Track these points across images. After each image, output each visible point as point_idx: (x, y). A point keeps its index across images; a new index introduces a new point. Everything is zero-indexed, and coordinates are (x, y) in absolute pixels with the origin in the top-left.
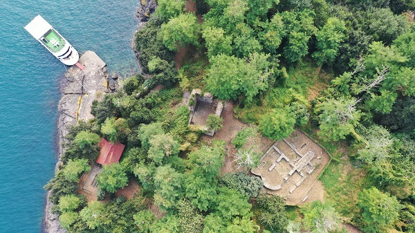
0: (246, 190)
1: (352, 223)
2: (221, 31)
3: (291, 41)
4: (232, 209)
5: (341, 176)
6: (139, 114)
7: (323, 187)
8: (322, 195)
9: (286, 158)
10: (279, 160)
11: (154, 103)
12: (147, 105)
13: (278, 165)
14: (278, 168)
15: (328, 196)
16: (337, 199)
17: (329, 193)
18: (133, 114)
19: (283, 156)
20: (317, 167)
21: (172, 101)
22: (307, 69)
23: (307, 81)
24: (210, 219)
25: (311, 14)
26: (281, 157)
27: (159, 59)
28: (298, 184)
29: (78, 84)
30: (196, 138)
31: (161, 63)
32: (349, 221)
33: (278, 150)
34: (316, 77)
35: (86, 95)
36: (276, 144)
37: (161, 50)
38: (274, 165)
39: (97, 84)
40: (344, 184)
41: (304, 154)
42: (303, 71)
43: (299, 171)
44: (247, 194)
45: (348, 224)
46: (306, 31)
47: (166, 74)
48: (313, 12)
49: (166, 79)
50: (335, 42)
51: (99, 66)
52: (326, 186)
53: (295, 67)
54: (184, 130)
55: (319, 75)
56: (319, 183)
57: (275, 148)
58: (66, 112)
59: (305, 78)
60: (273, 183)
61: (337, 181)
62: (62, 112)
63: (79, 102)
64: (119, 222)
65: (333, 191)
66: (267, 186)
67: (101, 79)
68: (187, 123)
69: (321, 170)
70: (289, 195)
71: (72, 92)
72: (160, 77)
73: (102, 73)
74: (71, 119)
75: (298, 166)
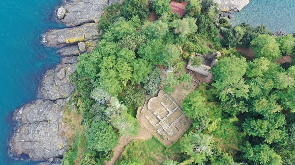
0: (149, 81)
1: (121, 156)
2: (266, 69)
3: (259, 121)
4: (137, 65)
5: (154, 153)
6: (203, 20)
7: (147, 139)
8: (142, 138)
9: (169, 114)
10: (168, 110)
11: (211, 32)
12: (209, 27)
13: (164, 109)
14: (163, 109)
15: (141, 142)
16: (139, 148)
17: (143, 143)
18: (203, 17)
19: (171, 113)
20: (161, 137)
21: (212, 44)
22: (236, 140)
23: (227, 139)
24: (132, 53)
25: (283, 141)
26: (170, 111)
27: (243, 34)
28: (150, 121)
30: (186, 57)
32: (123, 154)
33: (175, 109)
34: (230, 146)
36: (179, 109)
37: (251, 36)
38: (164, 106)
39: (225, 4)
40: (148, 155)
41: (171, 128)
42: (235, 137)
43: (160, 123)
44: (146, 81)
45: (121, 154)
46: (268, 132)
47: (232, 38)
48: (286, 144)
49: (228, 38)
50: (260, 156)
51: (238, 6)
52: (148, 142)
53: (238, 131)
54: (192, 50)
55: (232, 149)
56: (150, 137)
57: (177, 108)
59: (230, 138)
60: (152, 104)
61: (151, 150)
64: (135, 9)
65: (144, 146)
66: (151, 100)
67: (229, 7)
68: (196, 52)
69: (159, 139)
70: (144, 115)
72: (230, 34)
73: (232, 8)
75: (163, 123)
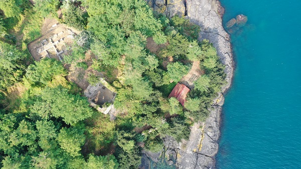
19: (58, 54)
27: (125, 148)
29: (201, 162)
31: (123, 144)
35: (195, 150)
39: (185, 158)
43: (52, 42)
47: (122, 135)
49: (123, 131)
58: (211, 140)
62: (214, 142)
63: (201, 146)
71: (206, 157)
72: (127, 133)
74: (208, 133)
75: (51, 45)
